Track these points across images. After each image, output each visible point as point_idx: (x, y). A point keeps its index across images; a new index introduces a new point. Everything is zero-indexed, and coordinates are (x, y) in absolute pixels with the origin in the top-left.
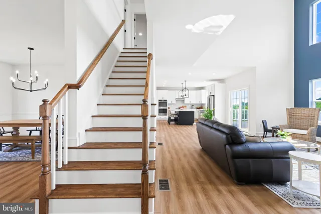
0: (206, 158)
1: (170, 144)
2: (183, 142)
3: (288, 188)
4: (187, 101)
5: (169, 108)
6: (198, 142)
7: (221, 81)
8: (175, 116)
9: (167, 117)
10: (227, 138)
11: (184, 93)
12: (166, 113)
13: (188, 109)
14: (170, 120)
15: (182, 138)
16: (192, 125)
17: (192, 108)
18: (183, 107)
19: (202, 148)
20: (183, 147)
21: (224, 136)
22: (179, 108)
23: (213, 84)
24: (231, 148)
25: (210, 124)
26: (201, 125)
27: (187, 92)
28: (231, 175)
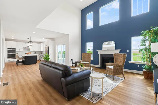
0: (46, 86)
1: (17, 82)
2: (28, 77)
3: (89, 92)
4: (31, 49)
5: (17, 54)
6: (40, 75)
7: (52, 39)
8: (22, 59)
9: (15, 60)
10: (63, 73)
11: (29, 44)
12: (15, 57)
13: (32, 54)
14: (18, 62)
15: (28, 74)
16: (35, 64)
17: (35, 54)
18: (28, 53)
19: (43, 80)
20: (29, 82)
21: (61, 72)
22: (26, 54)
23: (48, 41)
24: (65, 80)
25: (49, 64)
26: (42, 65)
27: (31, 44)
28: (64, 95)
